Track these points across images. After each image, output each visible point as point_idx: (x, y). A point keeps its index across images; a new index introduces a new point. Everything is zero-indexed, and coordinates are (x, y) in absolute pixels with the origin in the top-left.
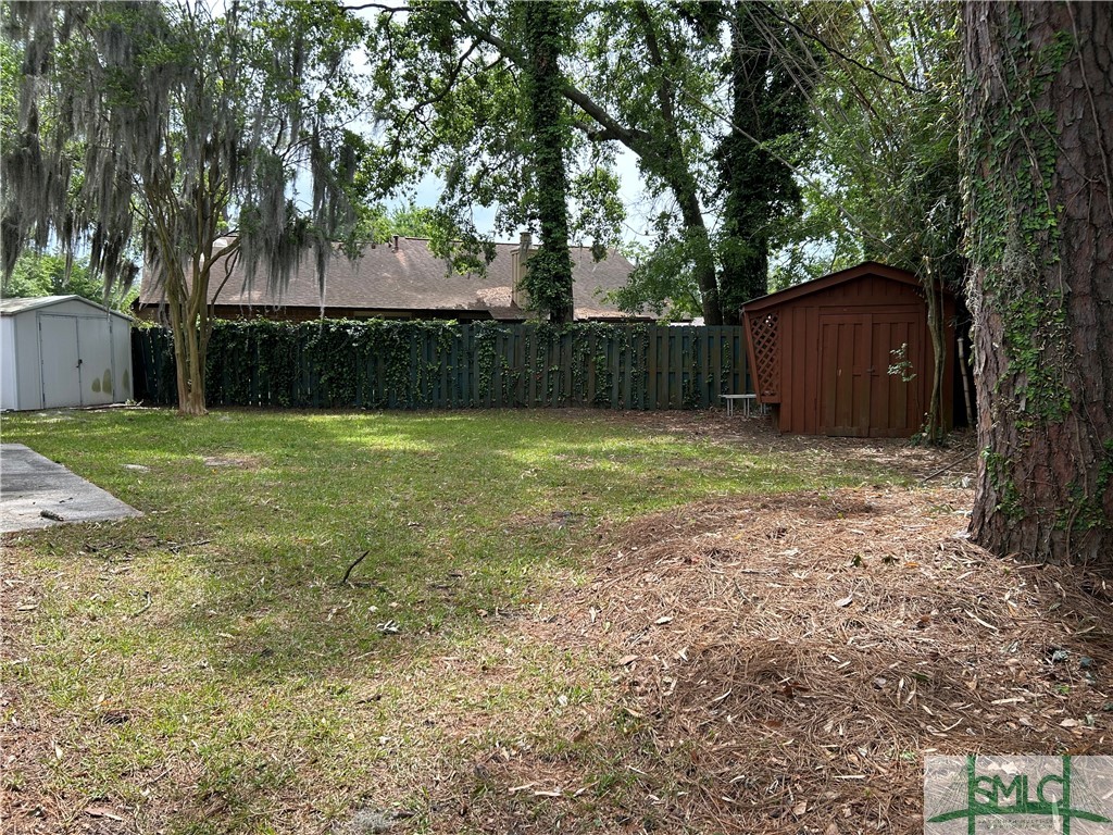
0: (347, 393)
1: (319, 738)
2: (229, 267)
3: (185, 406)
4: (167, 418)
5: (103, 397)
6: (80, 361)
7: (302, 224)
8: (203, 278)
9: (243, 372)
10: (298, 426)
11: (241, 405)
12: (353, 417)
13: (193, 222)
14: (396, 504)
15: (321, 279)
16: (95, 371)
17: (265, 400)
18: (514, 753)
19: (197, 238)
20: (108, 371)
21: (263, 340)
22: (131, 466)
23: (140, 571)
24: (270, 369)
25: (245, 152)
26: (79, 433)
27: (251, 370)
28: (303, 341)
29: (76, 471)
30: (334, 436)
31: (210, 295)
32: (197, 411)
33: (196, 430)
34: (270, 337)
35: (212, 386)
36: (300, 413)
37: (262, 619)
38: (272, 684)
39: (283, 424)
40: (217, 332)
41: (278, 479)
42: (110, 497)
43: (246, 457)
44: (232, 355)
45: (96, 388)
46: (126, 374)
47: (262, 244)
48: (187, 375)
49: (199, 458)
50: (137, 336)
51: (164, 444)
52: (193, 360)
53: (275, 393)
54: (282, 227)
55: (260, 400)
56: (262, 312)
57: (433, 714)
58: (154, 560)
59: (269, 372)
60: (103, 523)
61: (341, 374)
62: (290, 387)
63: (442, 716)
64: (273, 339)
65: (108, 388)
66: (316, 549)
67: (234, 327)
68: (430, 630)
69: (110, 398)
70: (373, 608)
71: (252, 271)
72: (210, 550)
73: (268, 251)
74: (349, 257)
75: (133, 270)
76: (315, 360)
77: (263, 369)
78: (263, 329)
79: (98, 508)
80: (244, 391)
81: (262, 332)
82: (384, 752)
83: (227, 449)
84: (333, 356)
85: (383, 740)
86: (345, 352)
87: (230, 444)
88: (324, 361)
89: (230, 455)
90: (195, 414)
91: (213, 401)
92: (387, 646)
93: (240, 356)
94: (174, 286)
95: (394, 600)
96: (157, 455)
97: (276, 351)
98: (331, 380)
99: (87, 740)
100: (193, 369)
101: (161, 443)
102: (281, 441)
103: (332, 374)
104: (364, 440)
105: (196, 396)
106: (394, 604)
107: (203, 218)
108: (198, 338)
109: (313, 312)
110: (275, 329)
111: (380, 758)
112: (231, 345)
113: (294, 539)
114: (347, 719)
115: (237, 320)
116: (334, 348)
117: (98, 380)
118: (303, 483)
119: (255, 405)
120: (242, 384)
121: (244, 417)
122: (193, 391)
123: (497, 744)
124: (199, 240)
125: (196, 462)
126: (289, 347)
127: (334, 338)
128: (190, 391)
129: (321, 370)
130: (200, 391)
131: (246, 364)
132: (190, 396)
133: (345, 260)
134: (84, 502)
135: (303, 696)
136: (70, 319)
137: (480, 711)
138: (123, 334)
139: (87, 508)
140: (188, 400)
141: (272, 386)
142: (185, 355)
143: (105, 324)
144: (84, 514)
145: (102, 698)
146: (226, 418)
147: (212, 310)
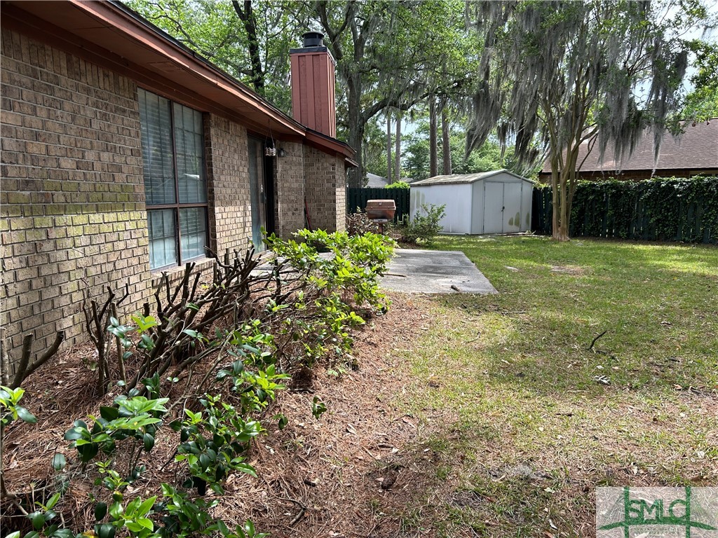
0: (669, 231)
1: (523, 424)
2: (590, 147)
3: (556, 235)
4: (544, 242)
5: (514, 228)
6: (504, 208)
7: (640, 113)
8: (574, 154)
9: (598, 215)
10: (626, 251)
11: (594, 236)
12: (671, 248)
13: (570, 119)
14: (662, 308)
15: (657, 149)
16: (511, 214)
17: (610, 233)
18: (642, 472)
19: (571, 130)
20: (518, 213)
21: (613, 194)
22: (509, 268)
23: (483, 321)
24: (615, 212)
25: (605, 70)
26: (493, 248)
27: (603, 214)
28: (641, 194)
29: (479, 267)
30: (646, 259)
31: (578, 164)
32: (563, 238)
33: (558, 250)
34: (617, 192)
35: (578, 223)
36: (632, 243)
37: (530, 357)
38: (514, 391)
39: (614, 250)
40: (582, 189)
41: (589, 283)
42: (487, 283)
43: (578, 268)
44: (591, 204)
45: (511, 223)
46: (528, 215)
47: (610, 130)
48: (559, 216)
49: (549, 266)
50: (536, 193)
51: (533, 257)
52: (563, 206)
53: (618, 229)
54: (624, 116)
55: (607, 233)
56: (614, 176)
57: (601, 434)
58: (492, 317)
59: (614, 215)
60: (476, 295)
61: (667, 217)
62: (628, 225)
63: (606, 437)
64: (619, 192)
65: (517, 223)
66: (587, 327)
67: (594, 185)
68: (631, 388)
69: (518, 229)
70: (600, 367)
71: (603, 149)
72: (524, 317)
73: (614, 136)
74: (673, 134)
75: (535, 153)
76: (648, 207)
77: (610, 213)
78: (613, 186)
79: (479, 287)
80: (597, 227)
81: (612, 189)
82: (556, 443)
83: (568, 263)
84: (662, 204)
85: (559, 437)
86: (671, 201)
87: (572, 259)
88: (655, 207)
89: (569, 267)
90: (561, 241)
91: (575, 233)
92: (596, 390)
93: (596, 204)
94: (555, 161)
95: (617, 365)
96: (525, 263)
97: (621, 201)
98: (658, 221)
99: (420, 391)
100: (563, 213)
101: (531, 256)
102: (606, 259)
103: (659, 217)
104: (667, 263)
105: (563, 229)
106: (616, 368)
107: (576, 118)
108: (568, 192)
109: (647, 173)
110: (621, 186)
111: (551, 445)
112: (591, 197)
113: (575, 318)
114: (545, 420)
115: (596, 181)
116: (663, 198)
117: (512, 219)
118: (603, 287)
119: (604, 236)
120: (596, 222)
121: (592, 244)
122: (561, 226)
123: (632, 464)
124: (572, 131)
125: (546, 268)
126: (630, 198)
127: (664, 191)
128: (560, 226)
129: (652, 214)
130: (565, 226)
131: (600, 210)
132: (559, 229)
133: (670, 135)
134: (474, 282)
135: (527, 401)
136: (501, 184)
137: (634, 442)
138: (528, 191)
139: (474, 286)
140: (558, 231)
141: (615, 224)
142: (559, 204)
143: (519, 185)
144: (470, 289)
145: (433, 375)
146: (579, 243)
147: (578, 174)
